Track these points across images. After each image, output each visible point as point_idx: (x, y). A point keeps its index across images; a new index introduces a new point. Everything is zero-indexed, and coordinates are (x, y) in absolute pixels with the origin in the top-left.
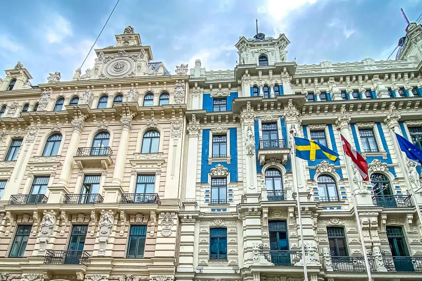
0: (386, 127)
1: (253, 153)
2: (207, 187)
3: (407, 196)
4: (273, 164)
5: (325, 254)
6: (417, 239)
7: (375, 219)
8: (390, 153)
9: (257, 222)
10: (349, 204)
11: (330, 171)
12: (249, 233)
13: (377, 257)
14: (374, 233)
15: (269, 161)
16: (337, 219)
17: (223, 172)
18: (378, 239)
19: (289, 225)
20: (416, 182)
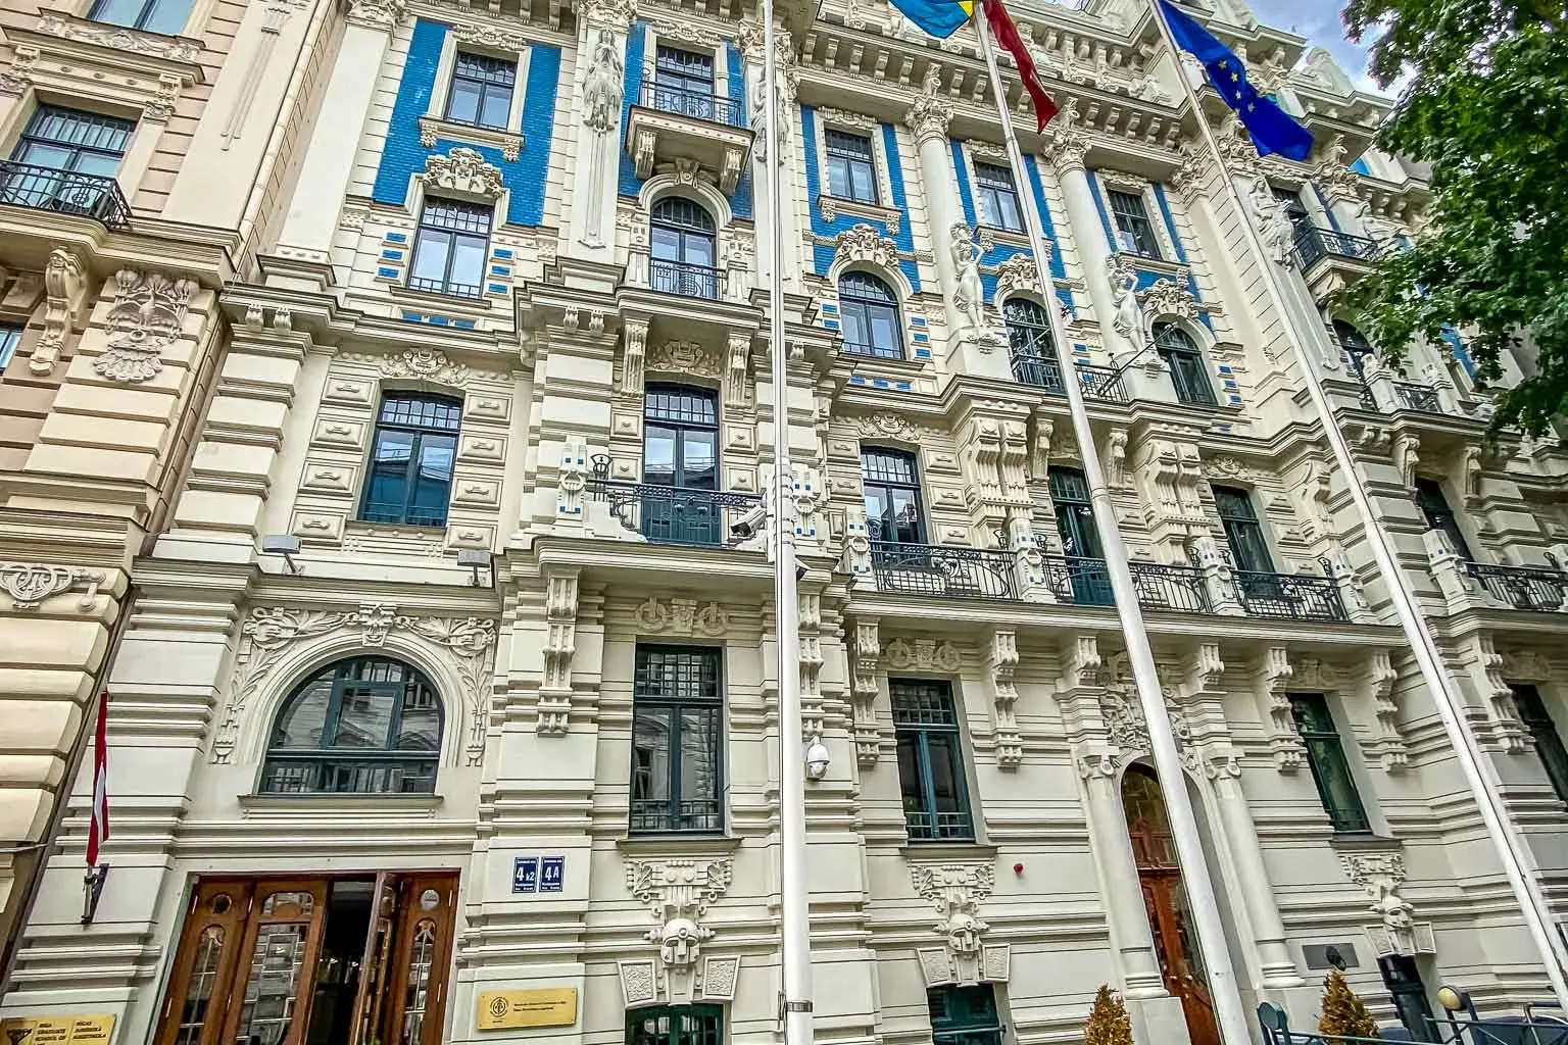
0: (1051, 170)
1: (611, 123)
2: (397, 222)
3: (1111, 372)
4: (686, 179)
5: (852, 527)
6: (1136, 513)
7: (1018, 428)
8: (1061, 246)
9: (600, 372)
10: (935, 378)
11: (882, 261)
12: (556, 409)
13: (1025, 554)
14: (1015, 476)
15: (672, 165)
16: (897, 419)
17: (479, 179)
18: (1024, 496)
19: (727, 402)
20: (1134, 334)
